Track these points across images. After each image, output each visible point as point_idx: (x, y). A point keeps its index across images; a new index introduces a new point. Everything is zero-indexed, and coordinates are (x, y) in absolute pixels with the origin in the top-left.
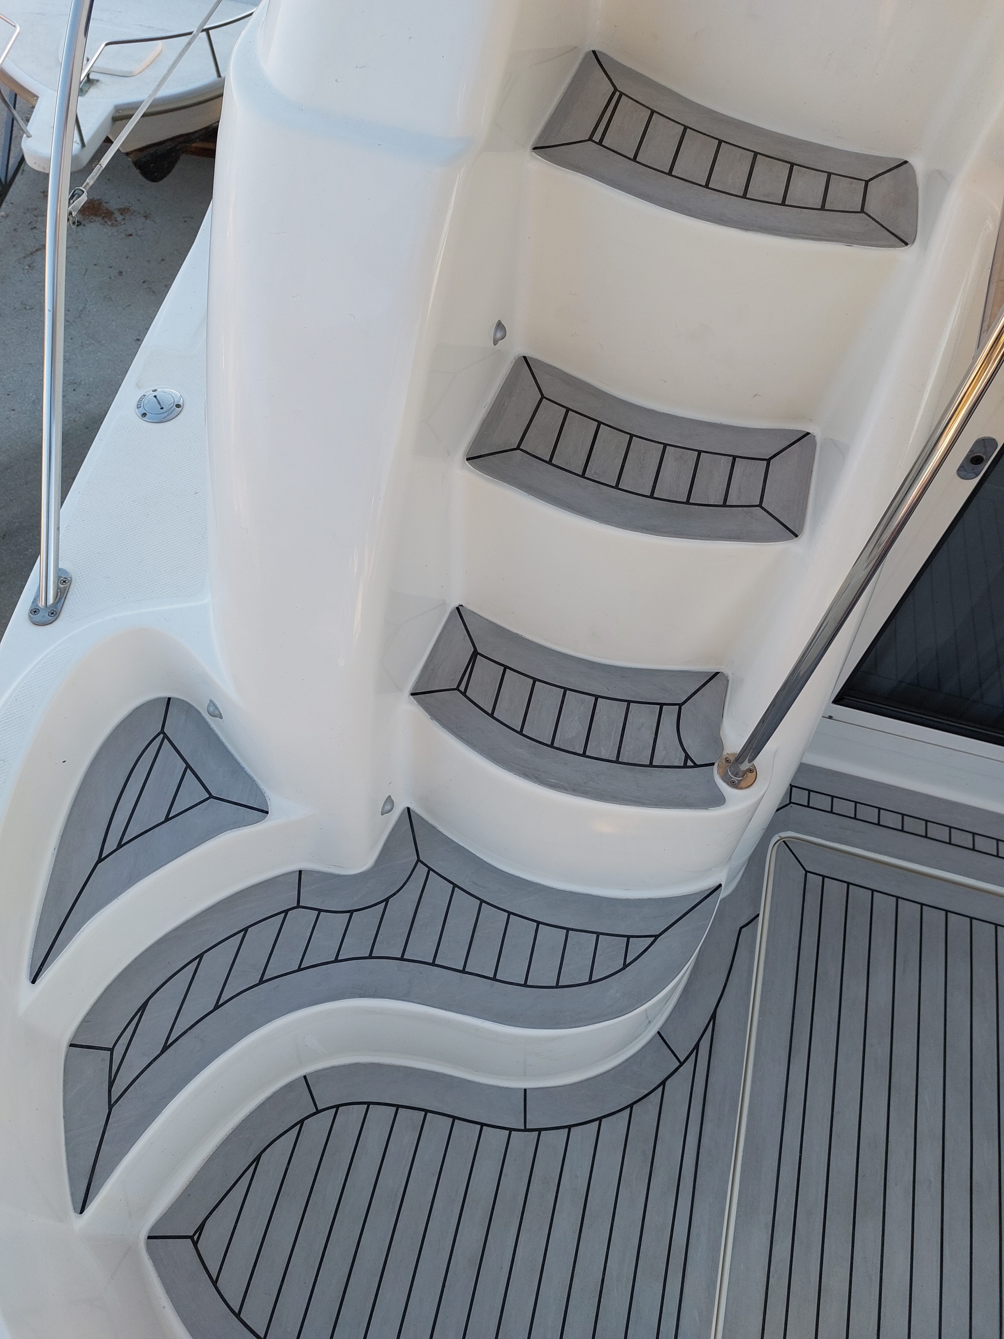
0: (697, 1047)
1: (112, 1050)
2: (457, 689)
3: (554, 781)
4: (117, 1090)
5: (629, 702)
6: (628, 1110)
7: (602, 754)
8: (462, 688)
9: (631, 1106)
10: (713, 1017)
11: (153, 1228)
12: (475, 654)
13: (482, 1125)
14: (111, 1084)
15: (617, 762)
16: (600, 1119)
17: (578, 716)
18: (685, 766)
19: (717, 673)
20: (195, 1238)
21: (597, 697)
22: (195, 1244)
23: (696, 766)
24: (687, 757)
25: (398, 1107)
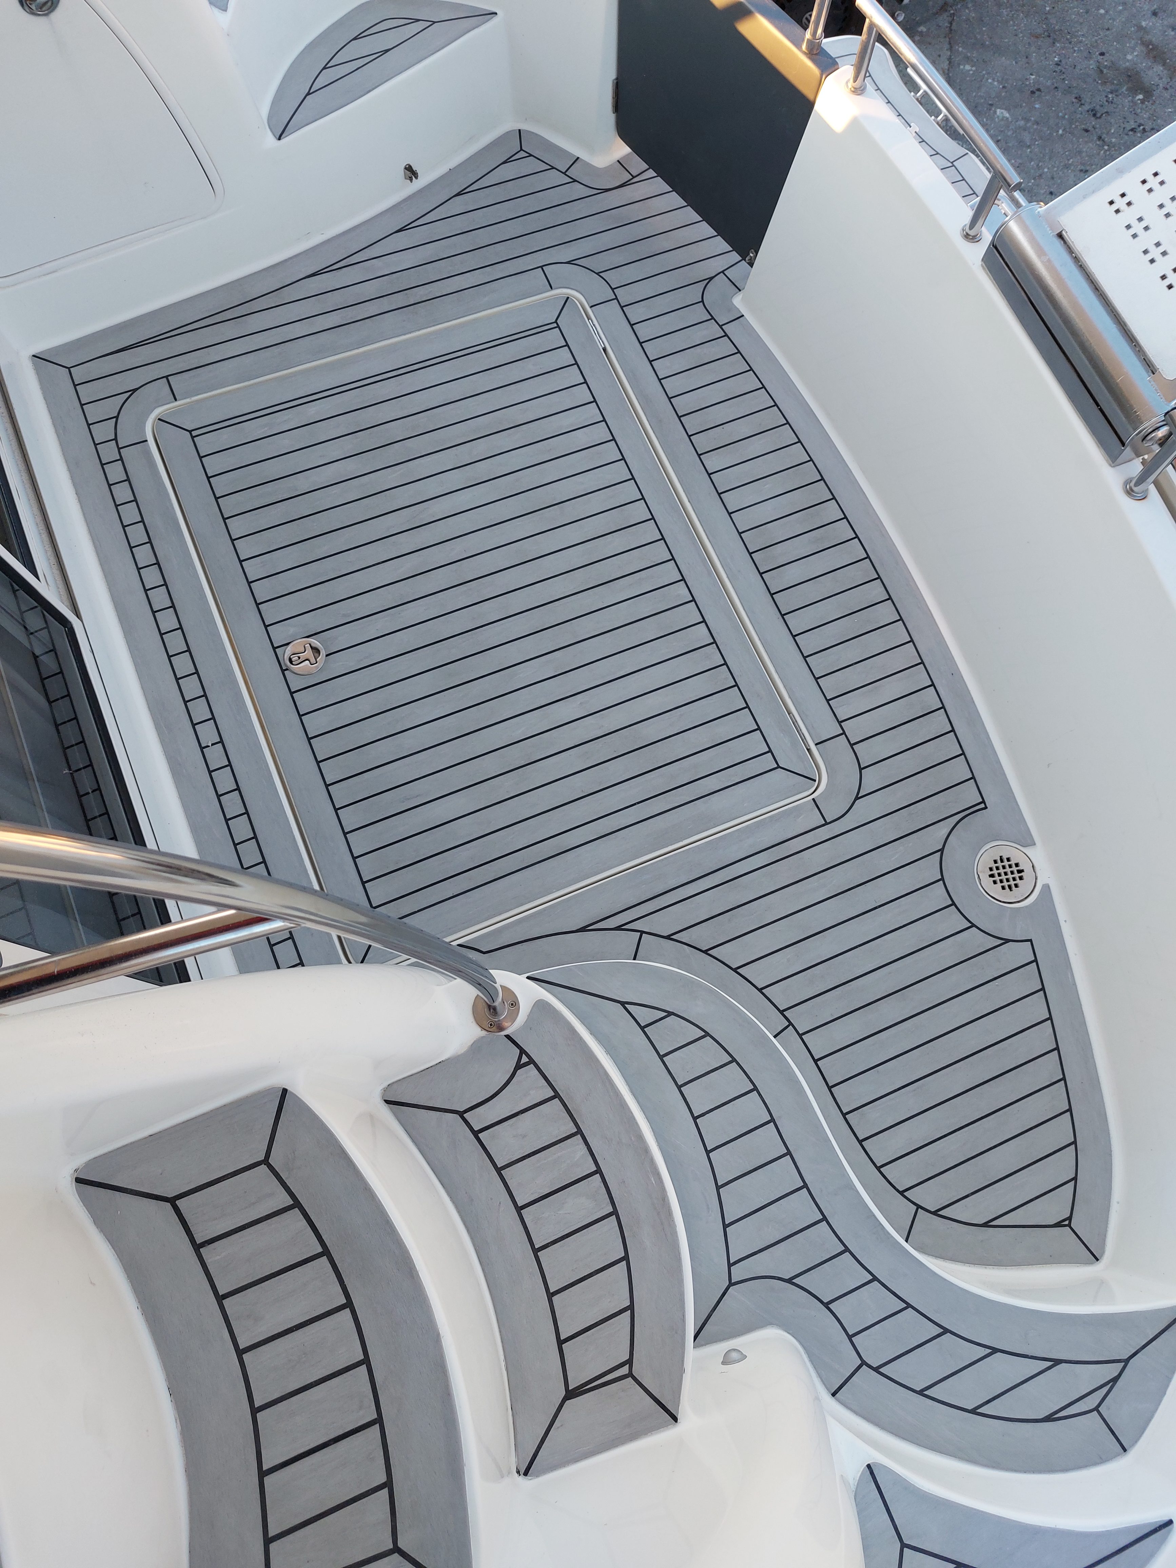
0: (619, 928)
1: (1096, 1409)
2: (630, 1375)
3: (652, 1179)
4: (1112, 1370)
5: (499, 1170)
6: (709, 952)
7: (582, 1153)
8: (625, 1370)
9: (706, 952)
10: (583, 929)
11: (1090, 1263)
12: (571, 1394)
13: (816, 1061)
14: (1115, 1380)
15: (579, 1132)
16: (735, 970)
17: (558, 1213)
18: (531, 1061)
19: (387, 1102)
20: (1067, 1223)
21: (519, 1209)
22: (1070, 1218)
23: (522, 1051)
24: (519, 1066)
25: (860, 1142)
